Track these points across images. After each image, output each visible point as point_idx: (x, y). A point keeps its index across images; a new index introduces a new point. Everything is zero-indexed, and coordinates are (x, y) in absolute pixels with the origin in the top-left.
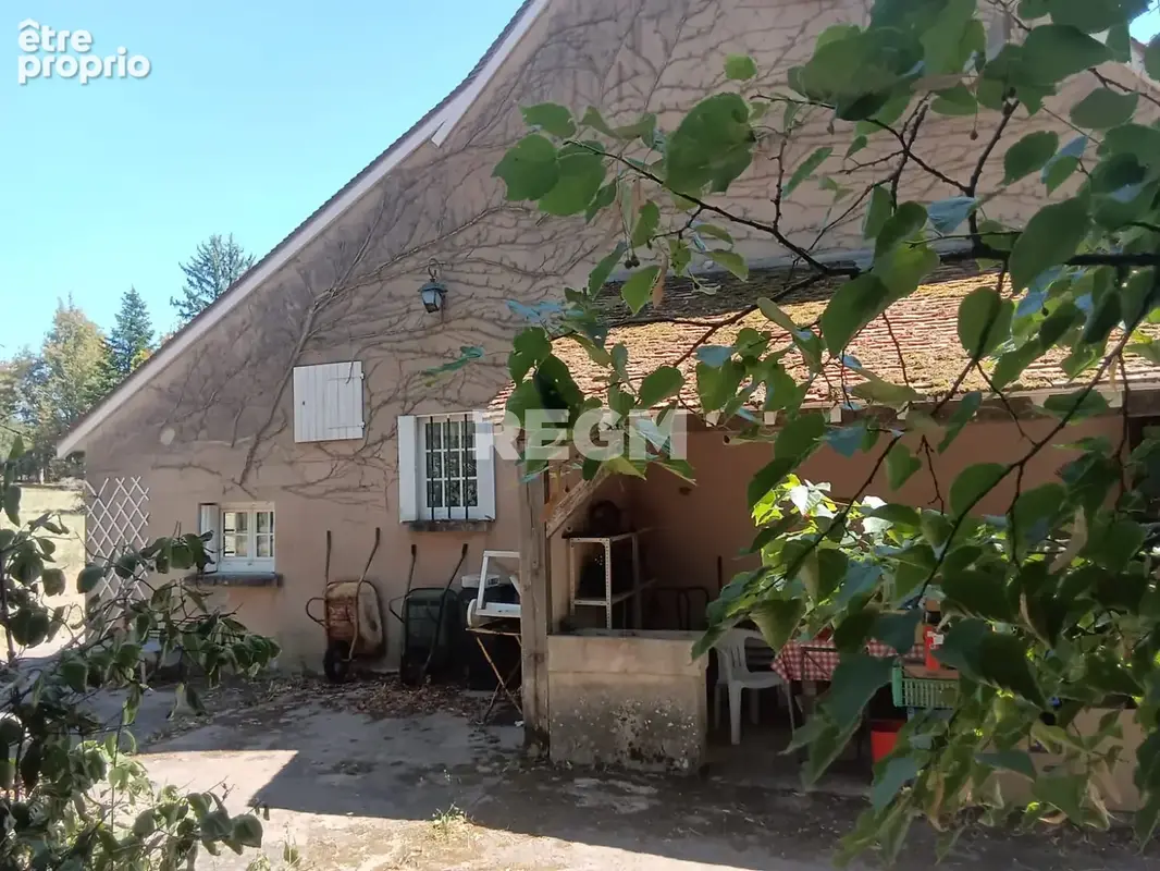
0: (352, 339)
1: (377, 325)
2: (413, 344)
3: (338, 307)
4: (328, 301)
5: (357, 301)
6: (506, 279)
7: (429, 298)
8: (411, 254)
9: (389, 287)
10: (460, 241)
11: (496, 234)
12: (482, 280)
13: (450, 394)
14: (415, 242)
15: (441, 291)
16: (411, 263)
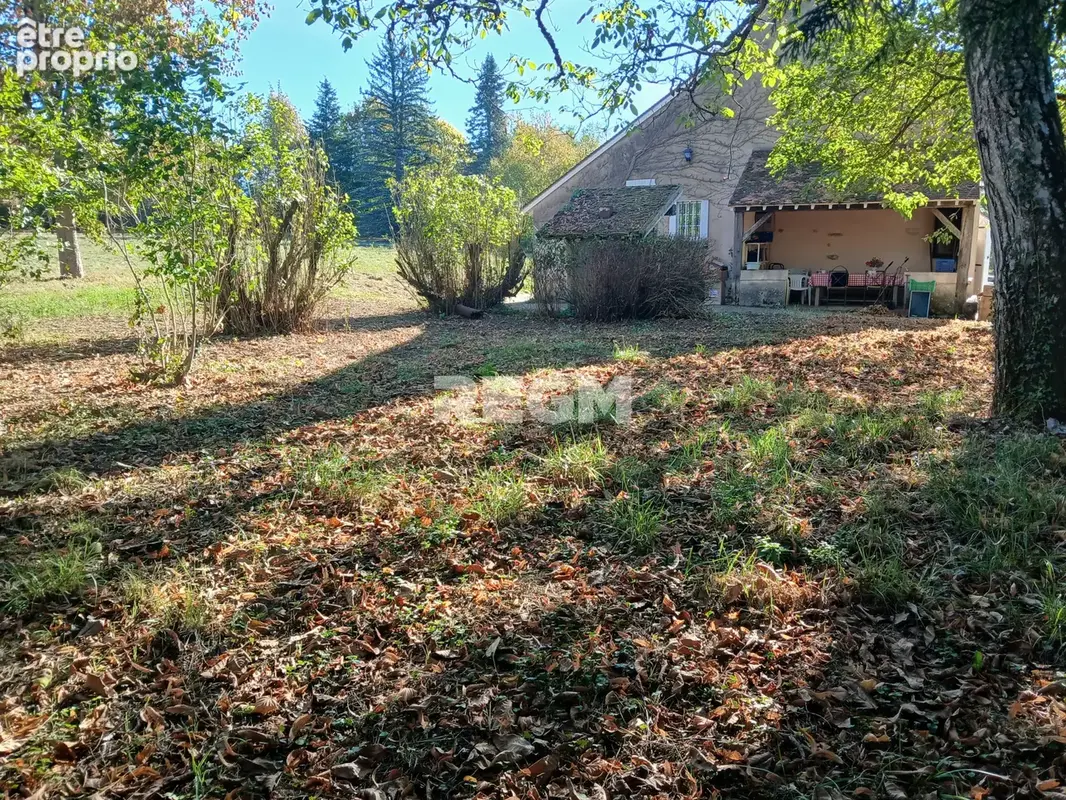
0: (651, 170)
1: (663, 164)
2: (676, 172)
3: (646, 157)
4: (643, 153)
5: (654, 154)
6: (716, 147)
7: (688, 155)
8: (677, 136)
9: (668, 149)
10: (698, 131)
11: (714, 129)
12: (706, 147)
13: (692, 193)
14: (680, 130)
15: (691, 152)
16: (677, 139)
